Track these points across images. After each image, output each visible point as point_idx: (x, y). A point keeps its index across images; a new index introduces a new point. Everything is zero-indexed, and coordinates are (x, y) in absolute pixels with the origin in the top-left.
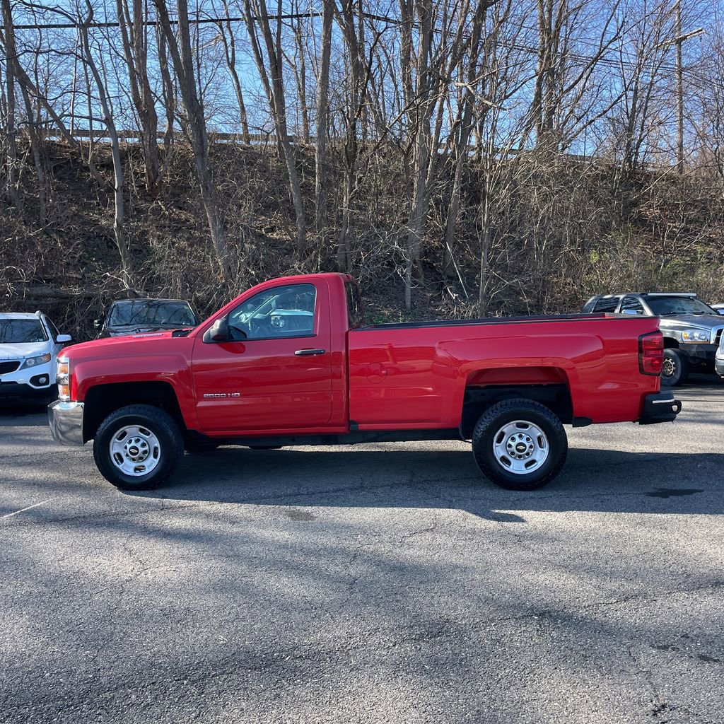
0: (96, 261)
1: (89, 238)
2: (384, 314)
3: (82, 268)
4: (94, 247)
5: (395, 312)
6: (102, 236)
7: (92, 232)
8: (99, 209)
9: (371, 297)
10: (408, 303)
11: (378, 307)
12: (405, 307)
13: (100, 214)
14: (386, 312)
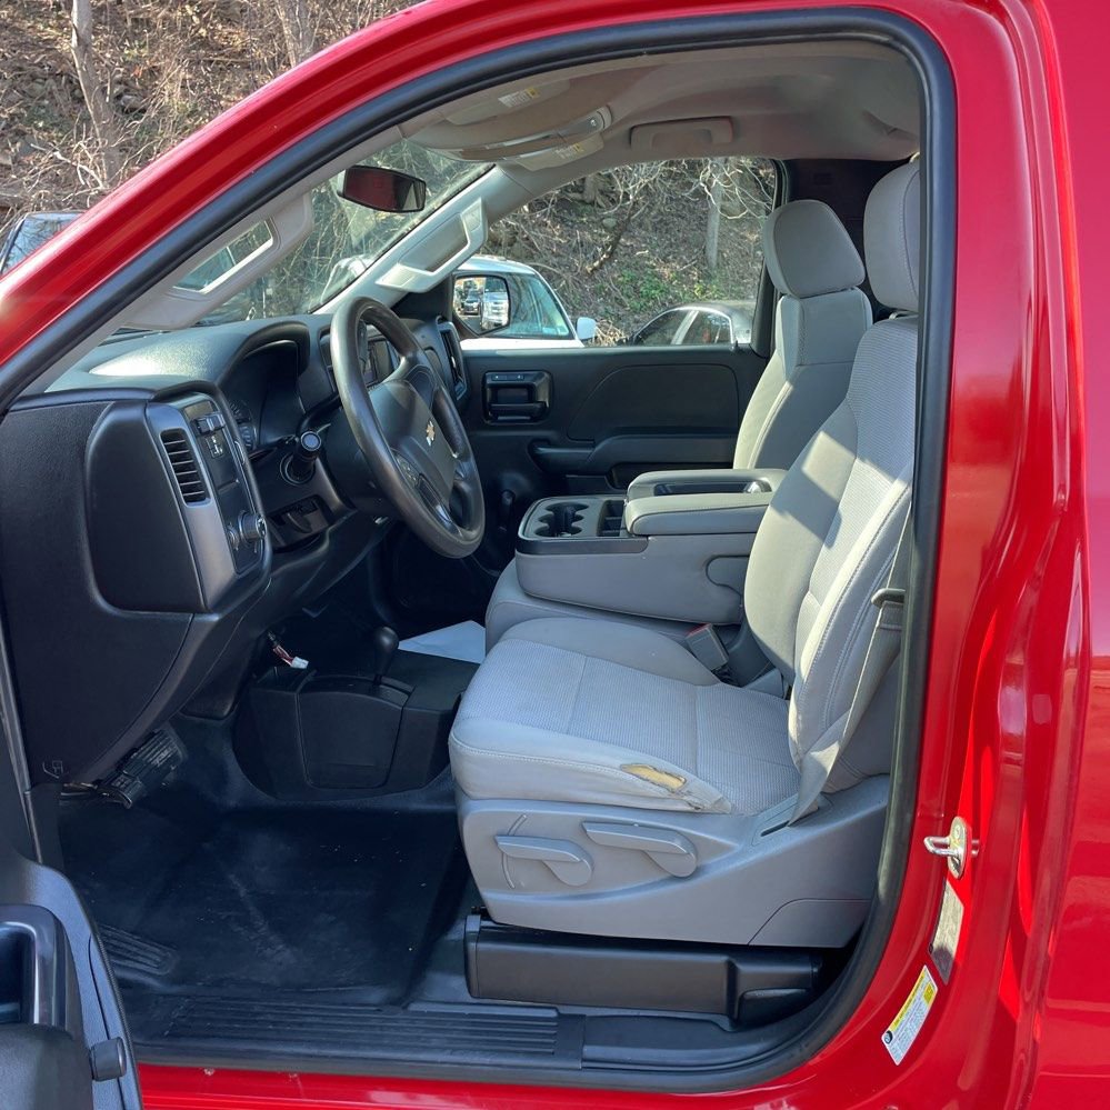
0: (45, 129)
1: (33, 78)
2: (661, 277)
3: (14, 143)
4: (43, 98)
5: (684, 272)
6: (61, 75)
7: (40, 65)
8: (59, 18)
9: (633, 237)
10: (712, 254)
11: (649, 259)
12: (705, 261)
13: (60, 28)
14: (666, 271)
